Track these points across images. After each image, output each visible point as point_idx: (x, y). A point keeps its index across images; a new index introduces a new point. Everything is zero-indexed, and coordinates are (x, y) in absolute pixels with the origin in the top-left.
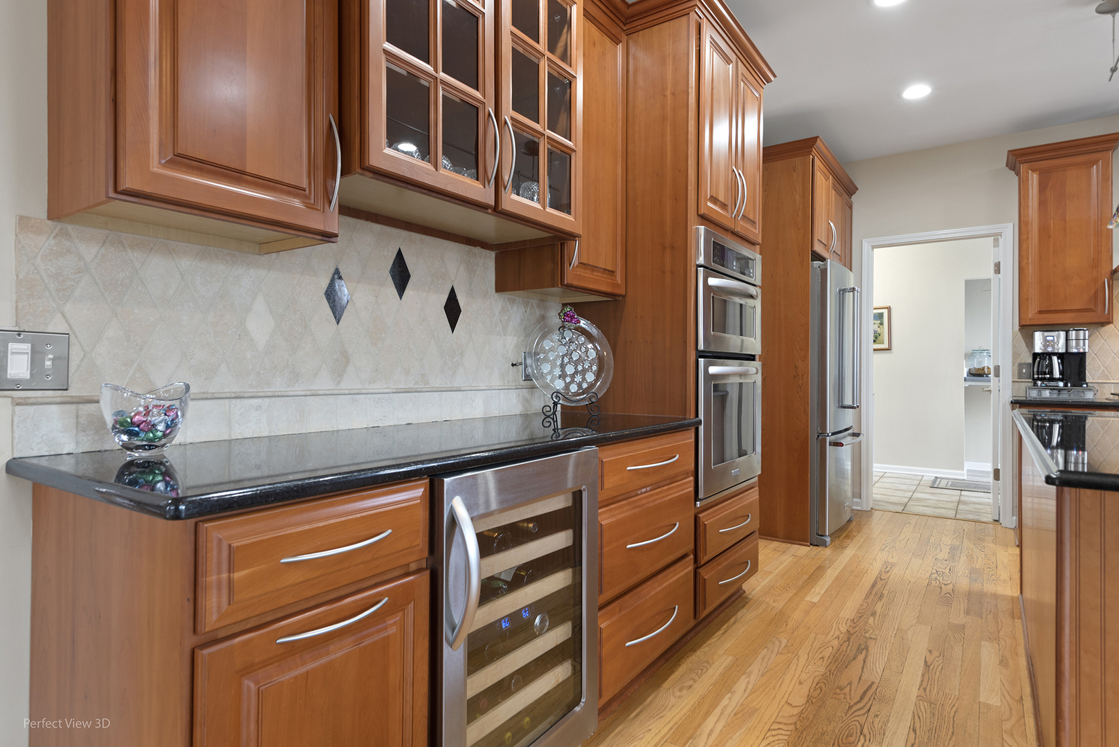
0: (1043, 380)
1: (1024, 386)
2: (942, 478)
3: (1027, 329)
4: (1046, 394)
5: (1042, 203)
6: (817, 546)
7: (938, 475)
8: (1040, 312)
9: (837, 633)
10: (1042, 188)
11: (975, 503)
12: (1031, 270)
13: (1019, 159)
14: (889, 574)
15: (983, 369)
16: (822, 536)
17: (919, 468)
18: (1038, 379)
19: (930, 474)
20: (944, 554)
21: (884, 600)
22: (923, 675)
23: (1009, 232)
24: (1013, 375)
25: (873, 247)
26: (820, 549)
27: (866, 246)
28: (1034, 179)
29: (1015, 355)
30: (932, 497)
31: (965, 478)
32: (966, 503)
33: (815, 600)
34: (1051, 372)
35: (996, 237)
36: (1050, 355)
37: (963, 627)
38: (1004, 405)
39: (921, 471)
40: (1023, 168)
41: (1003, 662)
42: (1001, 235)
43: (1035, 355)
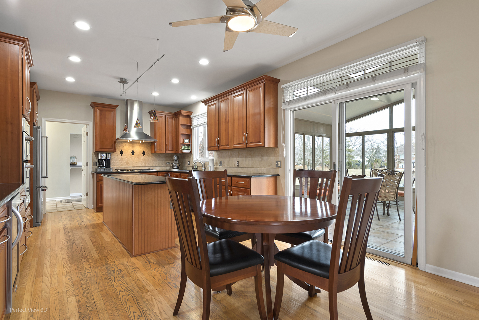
0: (101, 166)
1: (95, 168)
2: (63, 200)
3: (96, 153)
4: (102, 170)
5: (101, 119)
6: (36, 227)
7: (61, 199)
8: (100, 148)
9: (63, 243)
10: (100, 115)
11: (78, 205)
12: (98, 136)
13: (94, 105)
14: (67, 227)
15: (74, 163)
16: (38, 223)
17: (54, 198)
18: (100, 166)
19: (58, 199)
20: (78, 219)
21: (70, 232)
22: (92, 242)
23: (91, 124)
24: (92, 165)
25: (46, 121)
26: (38, 227)
27: (43, 120)
28: (98, 111)
29: (93, 160)
30: (64, 206)
31: (70, 199)
32: (75, 205)
33: (50, 238)
34: (103, 164)
35: (87, 125)
36: (103, 160)
37: (94, 231)
38: (90, 174)
39: (55, 199)
40: (96, 108)
41: (107, 234)
42: (88, 125)
43: (99, 160)
